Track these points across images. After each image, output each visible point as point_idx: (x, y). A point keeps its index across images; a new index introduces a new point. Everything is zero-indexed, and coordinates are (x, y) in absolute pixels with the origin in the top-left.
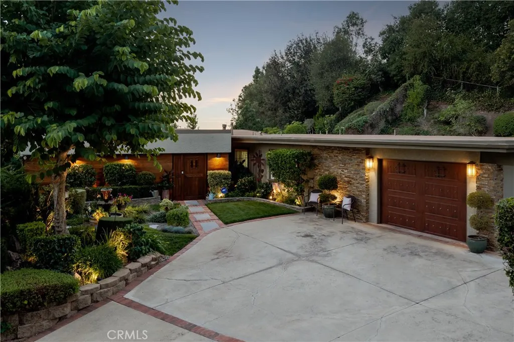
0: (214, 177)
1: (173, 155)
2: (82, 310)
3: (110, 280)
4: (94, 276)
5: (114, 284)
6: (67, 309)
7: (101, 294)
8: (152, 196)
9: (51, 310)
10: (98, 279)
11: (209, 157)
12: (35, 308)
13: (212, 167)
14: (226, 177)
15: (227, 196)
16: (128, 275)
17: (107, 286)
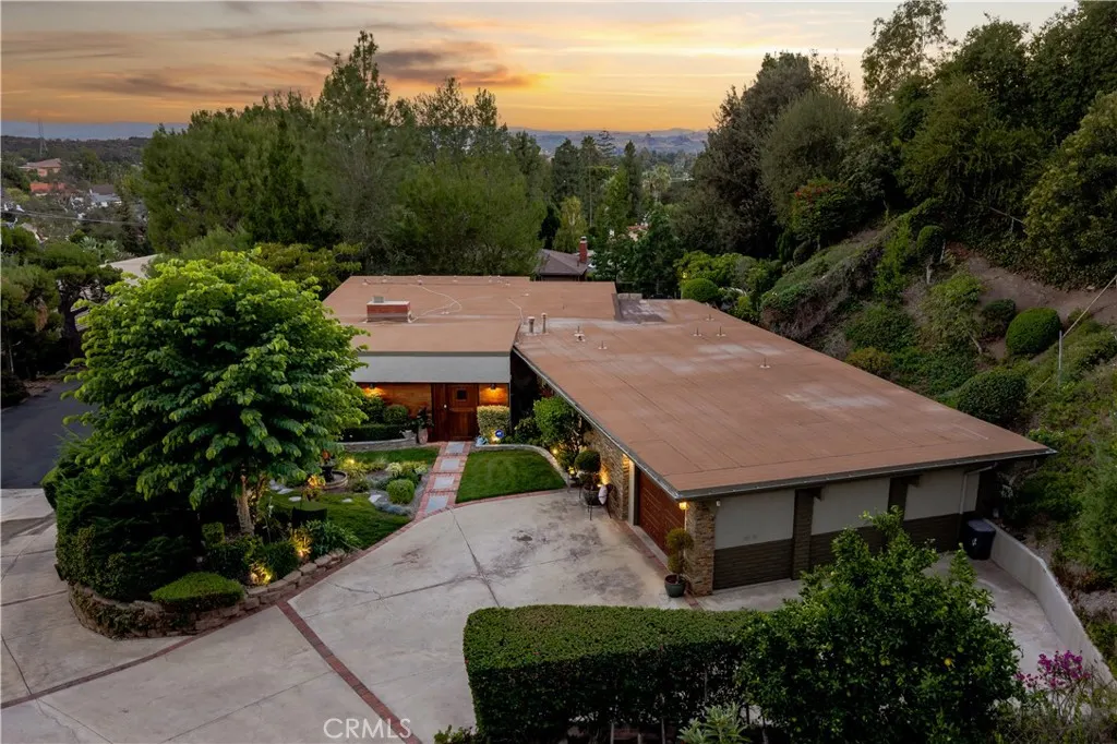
0: (485, 415)
1: (432, 384)
2: (251, 610)
3: (280, 584)
4: (268, 577)
5: (281, 588)
6: (236, 610)
7: (268, 598)
8: (403, 437)
9: (221, 610)
10: (271, 581)
11: (480, 387)
12: (208, 609)
13: (485, 400)
14: (501, 417)
15: (503, 442)
16: (299, 578)
17: (274, 590)
